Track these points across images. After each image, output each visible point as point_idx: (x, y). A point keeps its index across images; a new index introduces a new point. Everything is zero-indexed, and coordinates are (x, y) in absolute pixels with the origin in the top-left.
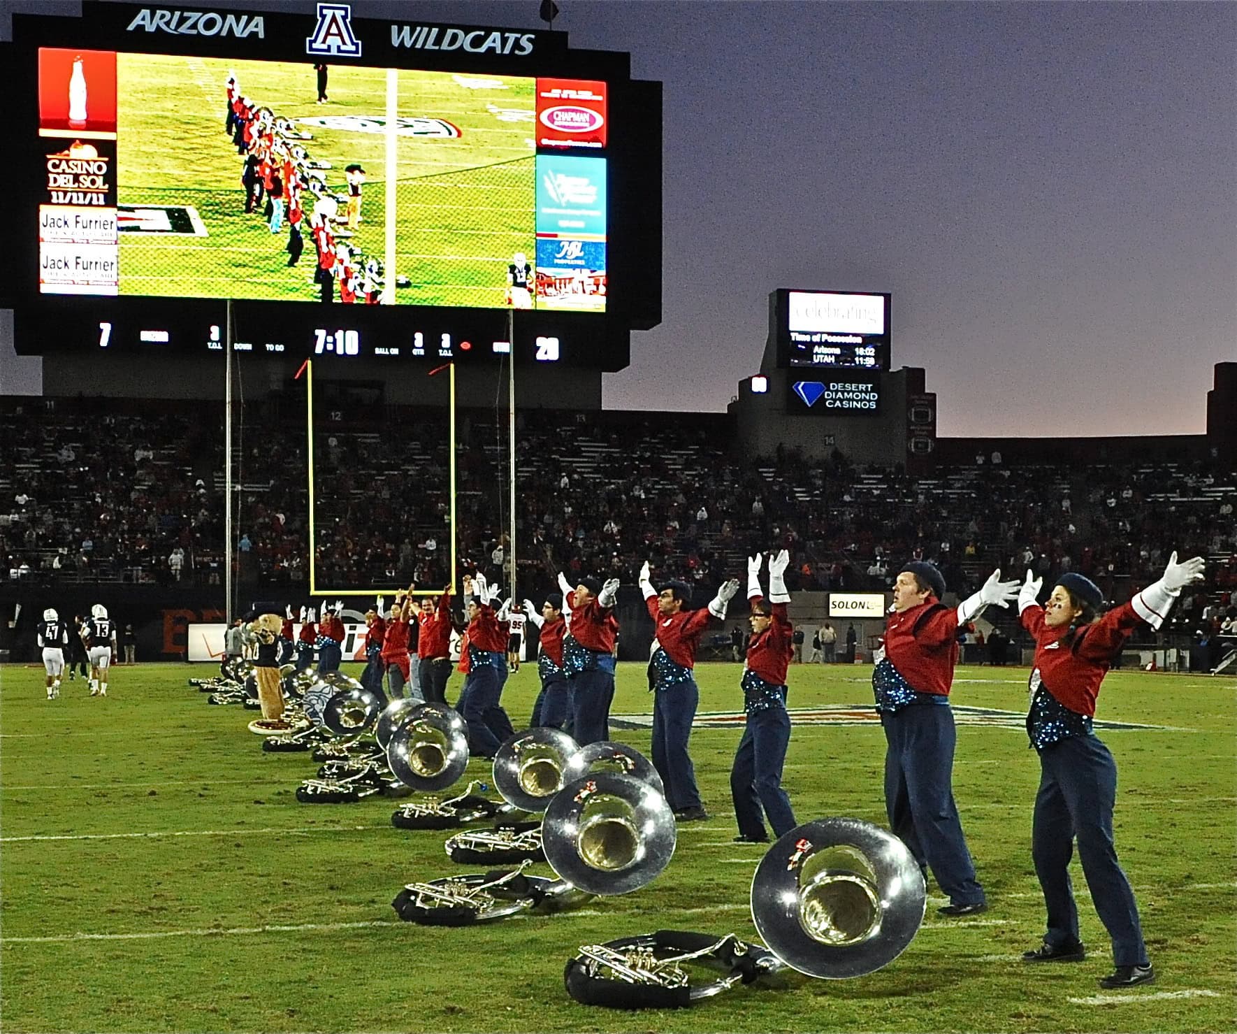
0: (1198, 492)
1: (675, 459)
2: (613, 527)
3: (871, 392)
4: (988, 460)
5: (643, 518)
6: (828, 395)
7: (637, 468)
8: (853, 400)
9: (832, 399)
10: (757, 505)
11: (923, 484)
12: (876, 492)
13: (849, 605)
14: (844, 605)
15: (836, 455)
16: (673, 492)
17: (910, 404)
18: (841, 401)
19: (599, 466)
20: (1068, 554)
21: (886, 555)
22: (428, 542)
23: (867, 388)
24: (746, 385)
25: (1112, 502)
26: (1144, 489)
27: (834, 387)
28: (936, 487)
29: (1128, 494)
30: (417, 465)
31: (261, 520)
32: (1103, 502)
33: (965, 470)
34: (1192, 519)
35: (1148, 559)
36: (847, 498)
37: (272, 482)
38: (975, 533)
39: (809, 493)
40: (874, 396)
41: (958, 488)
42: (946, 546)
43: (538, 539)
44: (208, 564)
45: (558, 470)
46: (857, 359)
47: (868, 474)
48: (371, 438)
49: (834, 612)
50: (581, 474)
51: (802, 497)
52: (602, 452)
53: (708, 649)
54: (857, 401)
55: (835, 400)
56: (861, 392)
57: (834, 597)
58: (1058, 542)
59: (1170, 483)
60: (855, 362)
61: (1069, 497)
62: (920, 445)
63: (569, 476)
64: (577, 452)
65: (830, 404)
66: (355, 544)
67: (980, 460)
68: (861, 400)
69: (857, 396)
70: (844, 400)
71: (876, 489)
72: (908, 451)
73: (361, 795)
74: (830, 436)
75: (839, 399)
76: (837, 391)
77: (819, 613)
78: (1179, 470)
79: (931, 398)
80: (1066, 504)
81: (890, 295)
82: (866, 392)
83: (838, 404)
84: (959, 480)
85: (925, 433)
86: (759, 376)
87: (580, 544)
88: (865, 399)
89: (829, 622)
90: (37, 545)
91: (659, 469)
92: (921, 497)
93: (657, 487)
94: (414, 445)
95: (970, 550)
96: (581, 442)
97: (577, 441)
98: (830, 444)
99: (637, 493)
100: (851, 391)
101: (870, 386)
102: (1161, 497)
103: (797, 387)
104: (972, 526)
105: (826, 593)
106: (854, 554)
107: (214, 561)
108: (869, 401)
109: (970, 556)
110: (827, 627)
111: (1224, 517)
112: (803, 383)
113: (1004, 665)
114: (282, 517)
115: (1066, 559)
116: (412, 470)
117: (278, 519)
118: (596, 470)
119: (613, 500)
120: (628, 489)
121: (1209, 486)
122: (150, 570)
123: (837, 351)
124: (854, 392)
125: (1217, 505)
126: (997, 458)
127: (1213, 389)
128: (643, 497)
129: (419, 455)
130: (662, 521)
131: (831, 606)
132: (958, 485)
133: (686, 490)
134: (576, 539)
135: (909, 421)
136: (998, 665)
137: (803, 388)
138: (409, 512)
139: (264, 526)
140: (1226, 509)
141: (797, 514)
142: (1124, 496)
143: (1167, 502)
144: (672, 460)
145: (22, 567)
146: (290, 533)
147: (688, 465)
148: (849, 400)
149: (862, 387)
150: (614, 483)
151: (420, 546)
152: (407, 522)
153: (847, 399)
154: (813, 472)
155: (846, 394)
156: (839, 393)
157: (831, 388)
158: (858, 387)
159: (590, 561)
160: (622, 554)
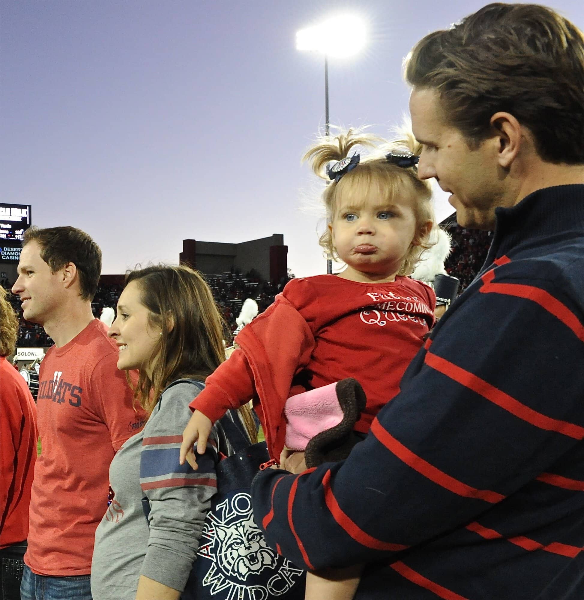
6: (3, 253)
8: (15, 256)
9: (5, 255)
14: (24, 354)
15: (7, 282)
46: (16, 236)
55: (6, 256)
57: (19, 350)
60: (15, 238)
65: (4, 257)
70: (10, 256)
74: (4, 273)
75: (8, 255)
76: (7, 251)
81: (31, 206)
83: (8, 257)
98: (4, 277)
100: (14, 251)
123: (7, 232)
127: (182, 252)
131: (17, 354)
148: (13, 256)
155: (11, 253)
156: (8, 252)
157: (4, 250)
158: (17, 250)
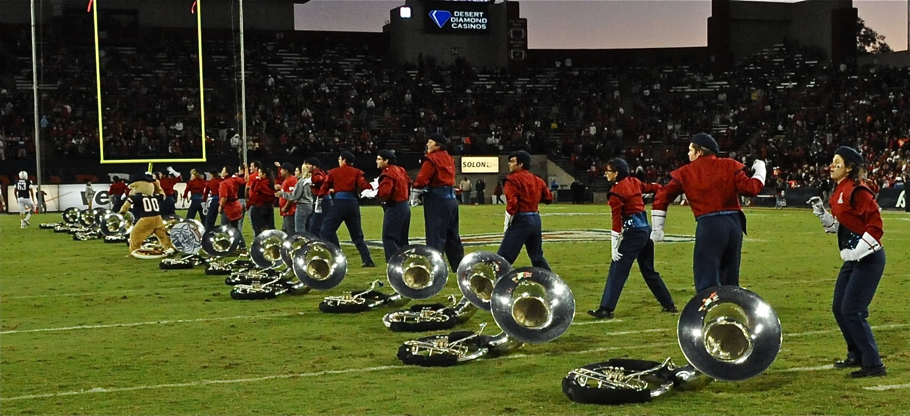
0: (703, 86)
1: (348, 65)
2: (307, 112)
3: (482, 18)
4: (563, 65)
5: (328, 106)
6: (453, 20)
7: (322, 70)
8: (470, 23)
9: (456, 22)
10: (408, 97)
11: (521, 81)
12: (488, 87)
13: (475, 165)
14: (471, 165)
15: (460, 62)
16: (349, 88)
17: (510, 26)
18: (462, 24)
19: (295, 70)
20: (620, 127)
21: (499, 130)
22: (177, 124)
23: (479, 15)
24: (395, 12)
25: (647, 92)
26: (667, 84)
27: (457, 14)
28: (529, 83)
29: (657, 87)
30: (164, 70)
31: (55, 110)
32: (641, 92)
33: (547, 71)
34: (701, 104)
35: (673, 130)
36: (469, 91)
37: (59, 83)
38: (556, 114)
39: (443, 88)
40: (484, 21)
41: (543, 84)
42: (538, 123)
43: (256, 122)
44: (16, 142)
45: (266, 72)
47: (481, 74)
48: (129, 51)
49: (465, 170)
50: (284, 75)
51: (439, 91)
52: (297, 60)
54: (473, 24)
55: (458, 23)
56: (476, 17)
57: (465, 160)
58: (612, 120)
59: (685, 79)
61: (619, 89)
62: (517, 55)
63: (275, 78)
64: (280, 60)
65: (454, 26)
66: (124, 126)
67: (558, 65)
68: (476, 23)
69: (473, 20)
70: (464, 23)
71: (489, 84)
72: (509, 58)
73: (277, 294)
74: (455, 49)
75: (461, 22)
76: (459, 17)
78: (690, 70)
79: (522, 21)
80: (617, 94)
82: (479, 18)
83: (460, 26)
84: (544, 78)
85: (521, 46)
86: (405, 6)
87: (286, 124)
88: (478, 23)
91: (338, 72)
92: (519, 90)
93: (337, 84)
94: (160, 56)
95: (554, 125)
96: (281, 52)
97: (279, 52)
98: (455, 54)
99: (323, 89)
100: (469, 17)
101: (481, 13)
102: (679, 89)
103: (431, 14)
104: (555, 109)
105: (458, 157)
106: (476, 130)
107: (21, 140)
108: (481, 24)
109: (555, 130)
110: (465, 180)
111: (722, 102)
112: (435, 11)
113: (583, 203)
114: (68, 107)
115: (619, 131)
116: (160, 73)
117: (67, 109)
118: (293, 73)
119: (306, 92)
120: (317, 86)
121: (711, 81)
124: (470, 18)
125: (716, 93)
126: (569, 63)
127: (711, 16)
128: (328, 91)
129: (166, 62)
130: (342, 108)
131: (463, 165)
132: (543, 81)
133: (359, 87)
134: (282, 122)
135: (509, 36)
136: (578, 203)
137: (435, 15)
138: (161, 104)
139: (58, 115)
140: (723, 97)
141: (436, 103)
142: (655, 88)
143: (684, 93)
144: (347, 65)
146: (76, 119)
147: (358, 69)
148: (467, 23)
149: (476, 14)
150: (306, 82)
151: (172, 127)
152: (161, 110)
153: (466, 23)
154: (444, 73)
155: (465, 19)
156: (461, 19)
157: (455, 15)
158: (473, 14)
159: (293, 136)
160: (316, 131)
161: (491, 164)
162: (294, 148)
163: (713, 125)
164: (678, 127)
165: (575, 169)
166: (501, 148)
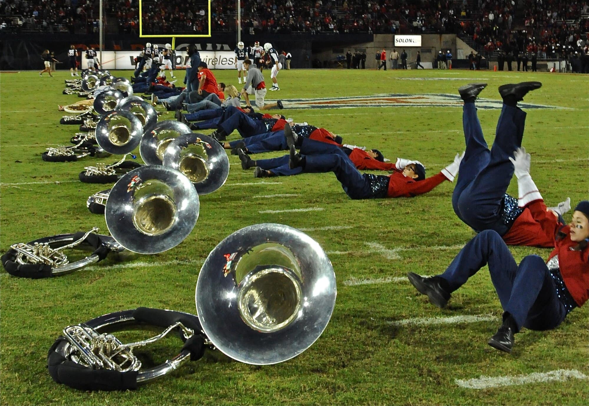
2: (291, 4)
13: (404, 41)
20: (512, 14)
21: (423, 16)
22: (201, 11)
31: (120, 1)
35: (551, 17)
38: (466, 5)
42: (451, 12)
43: (254, 10)
44: (93, 23)
49: (397, 44)
53: (336, 62)
57: (397, 37)
58: (506, 9)
66: (166, 13)
77: (390, 45)
87: (274, 12)
89: (395, 49)
90: (11, 13)
95: (463, 13)
104: (465, 2)
105: (393, 35)
106: (406, 16)
107: (95, 21)
109: (464, 17)
110: (395, 52)
113: (480, 70)
115: (511, 17)
122: (66, 25)
130: (314, 1)
131: (395, 41)
134: (272, 10)
139: (122, 4)
145: (3, 24)
146: (134, 7)
151: (197, 13)
152: (191, 1)
159: (279, 20)
160: (295, 17)
161: (416, 41)
162: (278, 28)
163: (582, 13)
164: (555, 14)
165: (476, 44)
166: (424, 29)
